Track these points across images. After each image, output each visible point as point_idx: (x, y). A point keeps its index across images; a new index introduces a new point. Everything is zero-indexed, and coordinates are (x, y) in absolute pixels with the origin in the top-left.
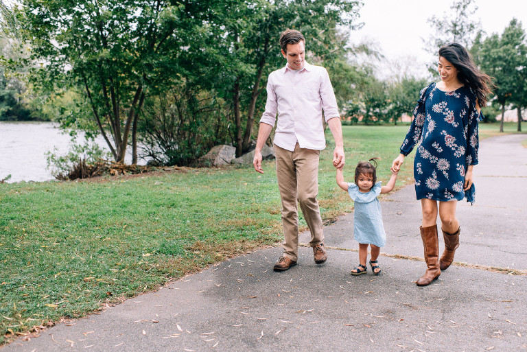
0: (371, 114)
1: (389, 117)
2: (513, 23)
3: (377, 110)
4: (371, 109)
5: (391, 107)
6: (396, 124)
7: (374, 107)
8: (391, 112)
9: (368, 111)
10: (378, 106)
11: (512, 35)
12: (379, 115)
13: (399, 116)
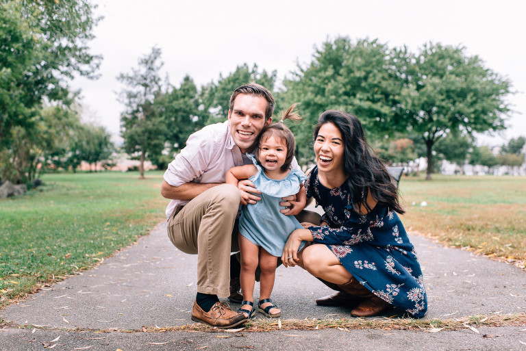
0: (49, 162)
1: (69, 165)
2: (187, 79)
3: (56, 158)
4: (50, 157)
5: (70, 155)
6: (75, 172)
7: (53, 155)
8: (71, 160)
9: (47, 159)
10: (56, 154)
11: (188, 90)
12: (58, 164)
13: (78, 163)
